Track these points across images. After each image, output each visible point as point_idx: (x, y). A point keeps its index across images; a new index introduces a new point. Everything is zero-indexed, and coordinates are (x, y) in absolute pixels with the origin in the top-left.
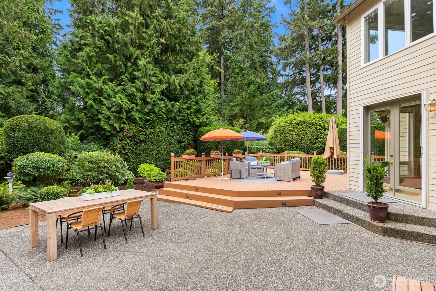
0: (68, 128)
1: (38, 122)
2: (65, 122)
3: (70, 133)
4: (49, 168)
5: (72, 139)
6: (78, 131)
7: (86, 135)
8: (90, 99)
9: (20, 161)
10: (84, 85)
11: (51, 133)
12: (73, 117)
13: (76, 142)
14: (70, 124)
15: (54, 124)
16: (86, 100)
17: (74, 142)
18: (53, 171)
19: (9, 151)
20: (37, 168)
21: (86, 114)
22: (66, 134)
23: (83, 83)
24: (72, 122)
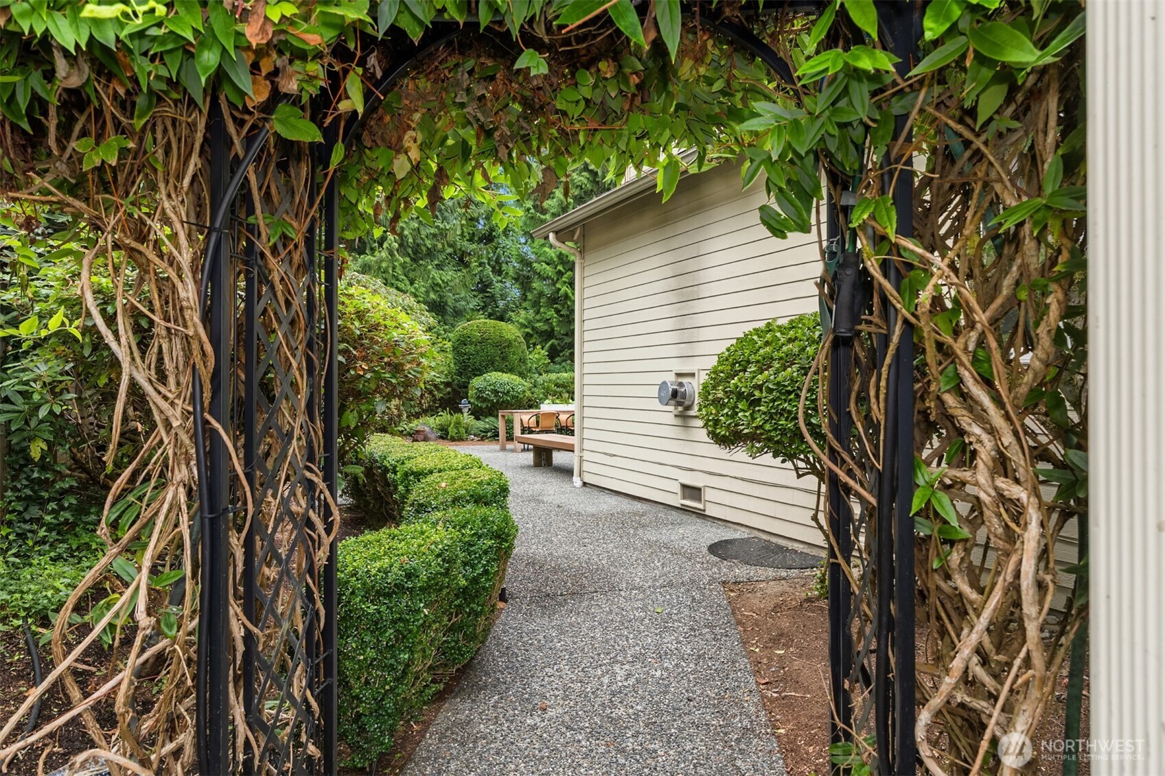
0: (531, 336)
1: (492, 330)
2: (526, 327)
3: (535, 345)
4: (508, 392)
5: (537, 356)
6: (546, 341)
7: (559, 348)
8: (565, 282)
9: (477, 382)
10: (555, 259)
11: (508, 347)
12: (538, 317)
13: (542, 361)
14: (533, 329)
15: (511, 331)
16: (558, 286)
17: (539, 360)
18: (513, 397)
19: (460, 374)
20: (495, 392)
21: (557, 311)
22: (529, 347)
23: (553, 255)
24: (538, 325)
